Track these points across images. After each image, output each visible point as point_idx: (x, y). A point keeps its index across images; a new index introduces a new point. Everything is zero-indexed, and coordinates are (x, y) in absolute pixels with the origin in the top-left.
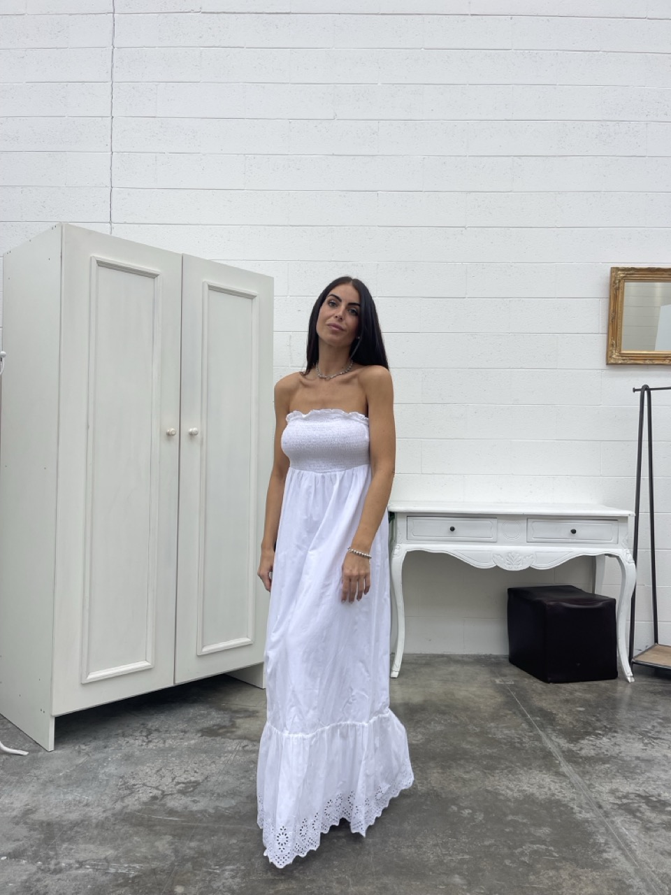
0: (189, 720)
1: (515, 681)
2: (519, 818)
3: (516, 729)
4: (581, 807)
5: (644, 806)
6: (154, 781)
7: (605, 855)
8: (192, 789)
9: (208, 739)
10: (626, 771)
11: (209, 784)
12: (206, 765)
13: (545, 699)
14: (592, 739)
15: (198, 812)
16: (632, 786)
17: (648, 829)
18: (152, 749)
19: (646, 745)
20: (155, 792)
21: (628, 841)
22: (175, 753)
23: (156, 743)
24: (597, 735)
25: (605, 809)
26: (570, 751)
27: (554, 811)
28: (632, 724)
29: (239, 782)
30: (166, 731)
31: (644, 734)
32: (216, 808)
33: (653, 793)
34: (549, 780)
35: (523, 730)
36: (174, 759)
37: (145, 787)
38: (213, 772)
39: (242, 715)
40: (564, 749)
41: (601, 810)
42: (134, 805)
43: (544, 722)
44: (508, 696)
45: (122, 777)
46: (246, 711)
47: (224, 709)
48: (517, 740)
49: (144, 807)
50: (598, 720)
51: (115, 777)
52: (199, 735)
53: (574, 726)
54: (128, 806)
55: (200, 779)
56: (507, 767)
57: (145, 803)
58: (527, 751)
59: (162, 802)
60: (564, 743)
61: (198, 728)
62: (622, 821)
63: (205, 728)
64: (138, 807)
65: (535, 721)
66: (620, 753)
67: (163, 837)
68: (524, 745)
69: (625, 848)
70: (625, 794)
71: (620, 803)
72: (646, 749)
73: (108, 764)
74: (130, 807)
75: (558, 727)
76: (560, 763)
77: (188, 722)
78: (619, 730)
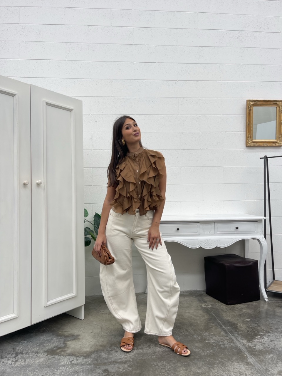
1: (212, 305)
3: (219, 336)
9: (51, 357)
13: (229, 315)
14: (259, 338)
18: (17, 367)
23: (21, 363)
24: (260, 335)
26: (250, 347)
28: (276, 327)
34: (244, 369)
35: (223, 336)
39: (71, 339)
40: (247, 346)
43: (232, 330)
44: (210, 315)
46: (73, 335)
48: (221, 343)
50: (258, 326)
52: (46, 354)
53: (248, 331)
56: (220, 362)
58: (228, 349)
60: (244, 342)
63: (49, 350)
65: (228, 329)
68: (226, 346)
75: (240, 332)
76: (247, 356)
77: (40, 345)
78: (270, 331)
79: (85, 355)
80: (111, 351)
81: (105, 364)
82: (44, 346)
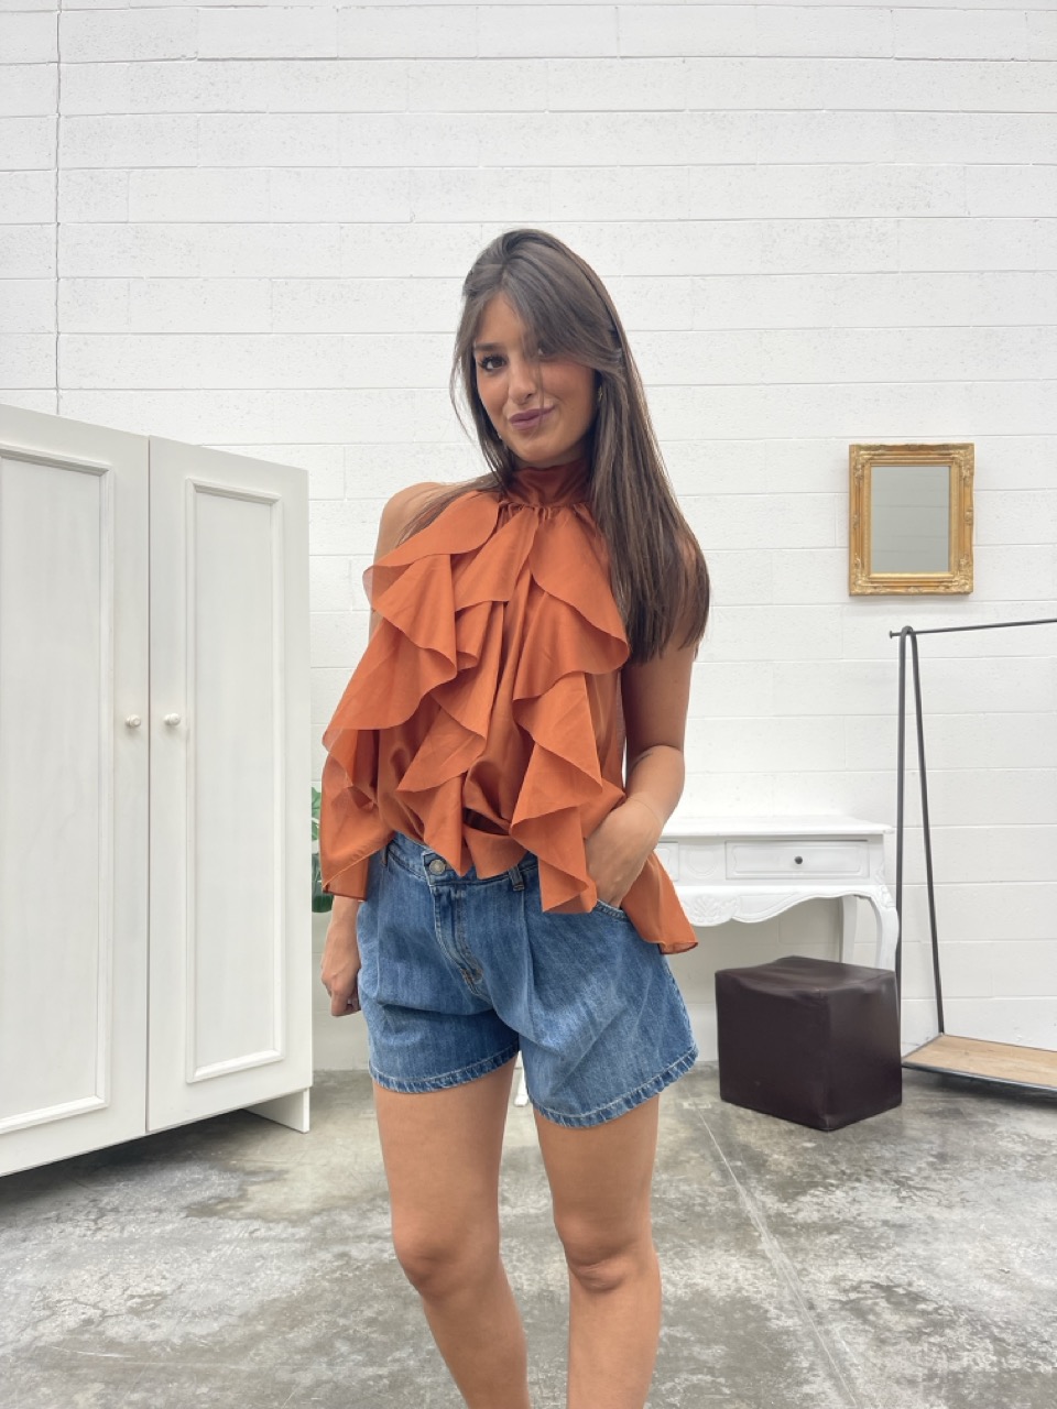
0: (173, 1189)
1: (713, 1103)
2: (678, 1332)
3: (699, 1183)
4: (781, 1308)
5: (883, 1303)
6: (91, 1295)
7: (806, 1389)
8: (152, 1305)
9: (196, 1221)
10: (864, 1245)
11: (182, 1296)
12: (184, 1265)
13: (756, 1131)
14: (817, 1193)
15: (154, 1343)
16: (870, 1269)
17: (883, 1342)
18: (100, 1241)
19: (902, 1200)
20: (92, 1313)
21: (847, 1363)
22: (137, 1247)
23: (110, 1231)
24: (827, 1187)
25: (819, 1311)
26: (780, 1215)
27: (737, 1316)
28: (886, 1167)
29: (230, 1292)
30: (130, 1210)
31: (901, 1183)
32: (186, 1337)
33: (901, 1281)
34: (738, 1266)
35: (713, 1183)
36: (132, 1257)
37: (76, 1305)
38: (193, 1276)
39: (261, 1179)
40: (772, 1212)
41: (813, 1313)
42: (53, 1334)
43: (746, 1169)
44: (697, 1129)
45: (40, 1289)
46: (269, 1171)
47: (233, 1170)
48: (698, 1201)
49: (68, 1337)
50: (834, 1162)
51: (30, 1289)
52: (183, 1215)
53: (794, 1174)
54: (43, 1335)
55: (169, 1290)
56: (675, 1246)
57: (71, 1331)
58: (711, 1217)
59: (100, 1328)
60: (772, 1203)
61: (183, 1203)
62: (844, 1329)
63: (195, 1204)
64: (58, 1337)
65: (734, 1168)
66: (859, 1215)
67: (88, 1386)
68: (708, 1208)
69: (840, 1376)
70: (854, 1284)
71: (844, 1299)
72: (901, 1208)
73: (23, 1267)
74: (44, 1338)
75: (768, 1177)
76: (760, 1236)
77: (170, 1192)
78: (864, 1178)
79: (294, 1217)
80: (368, 1210)
81: (344, 1240)
82: (181, 1194)
